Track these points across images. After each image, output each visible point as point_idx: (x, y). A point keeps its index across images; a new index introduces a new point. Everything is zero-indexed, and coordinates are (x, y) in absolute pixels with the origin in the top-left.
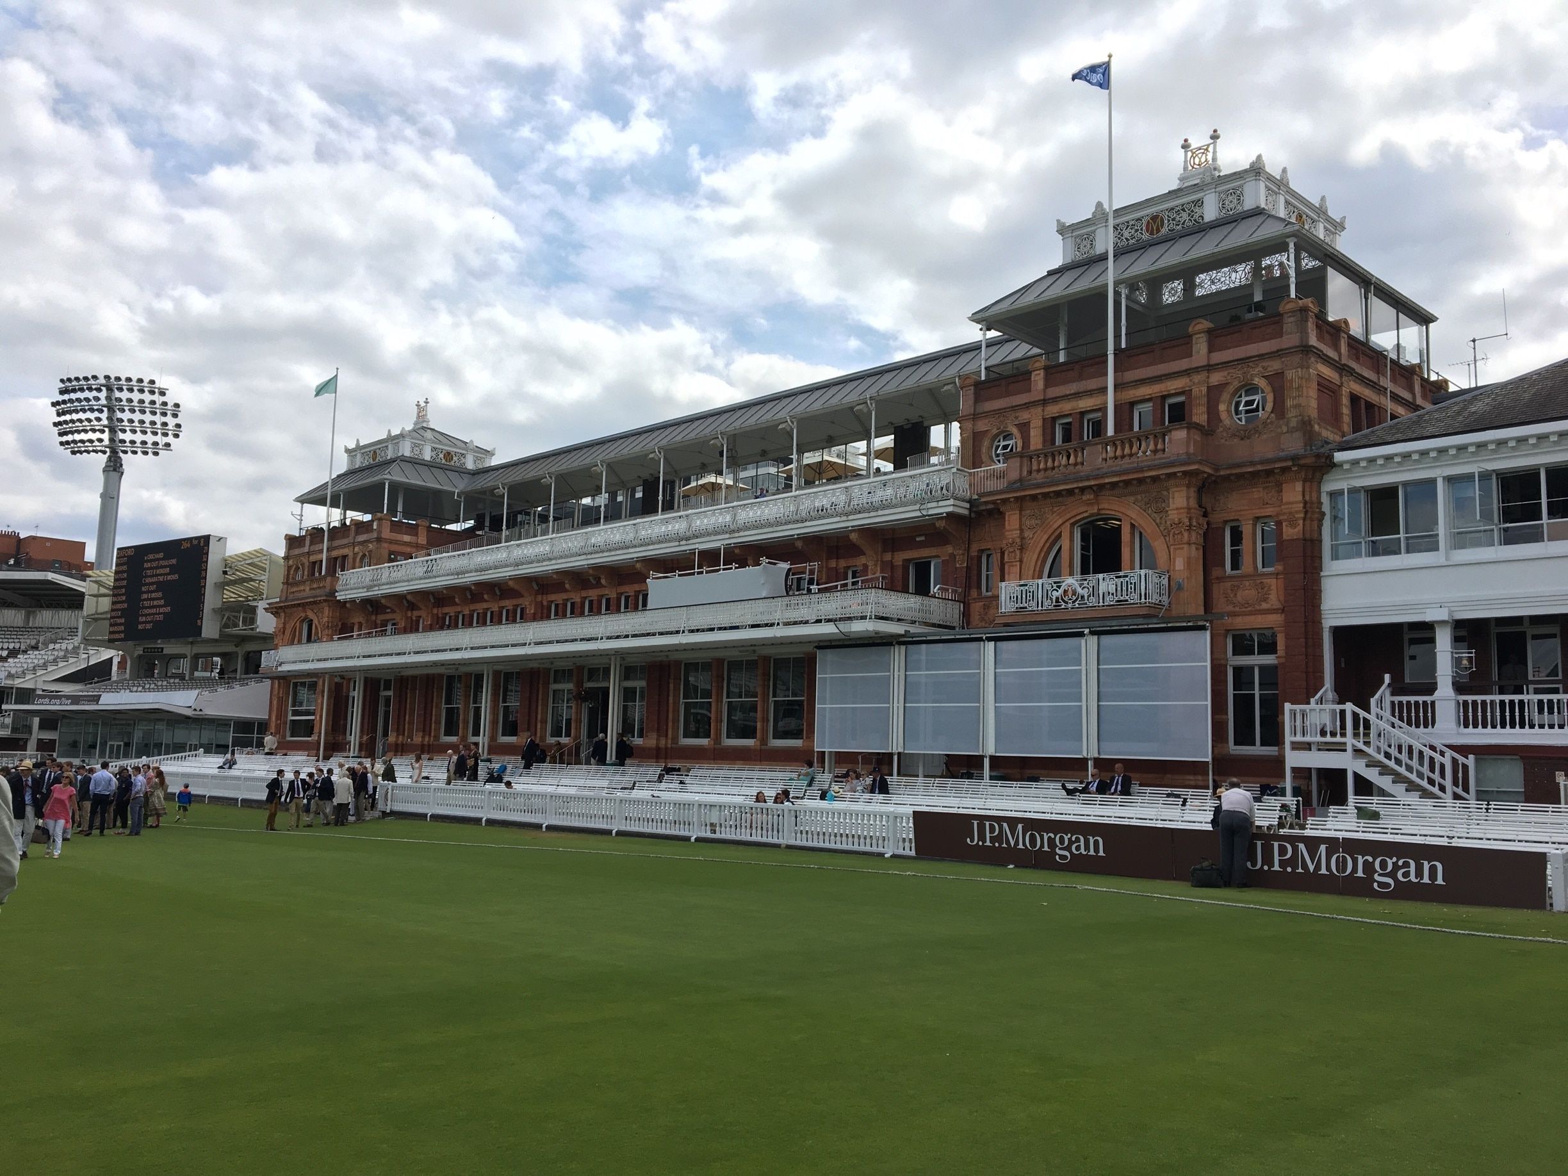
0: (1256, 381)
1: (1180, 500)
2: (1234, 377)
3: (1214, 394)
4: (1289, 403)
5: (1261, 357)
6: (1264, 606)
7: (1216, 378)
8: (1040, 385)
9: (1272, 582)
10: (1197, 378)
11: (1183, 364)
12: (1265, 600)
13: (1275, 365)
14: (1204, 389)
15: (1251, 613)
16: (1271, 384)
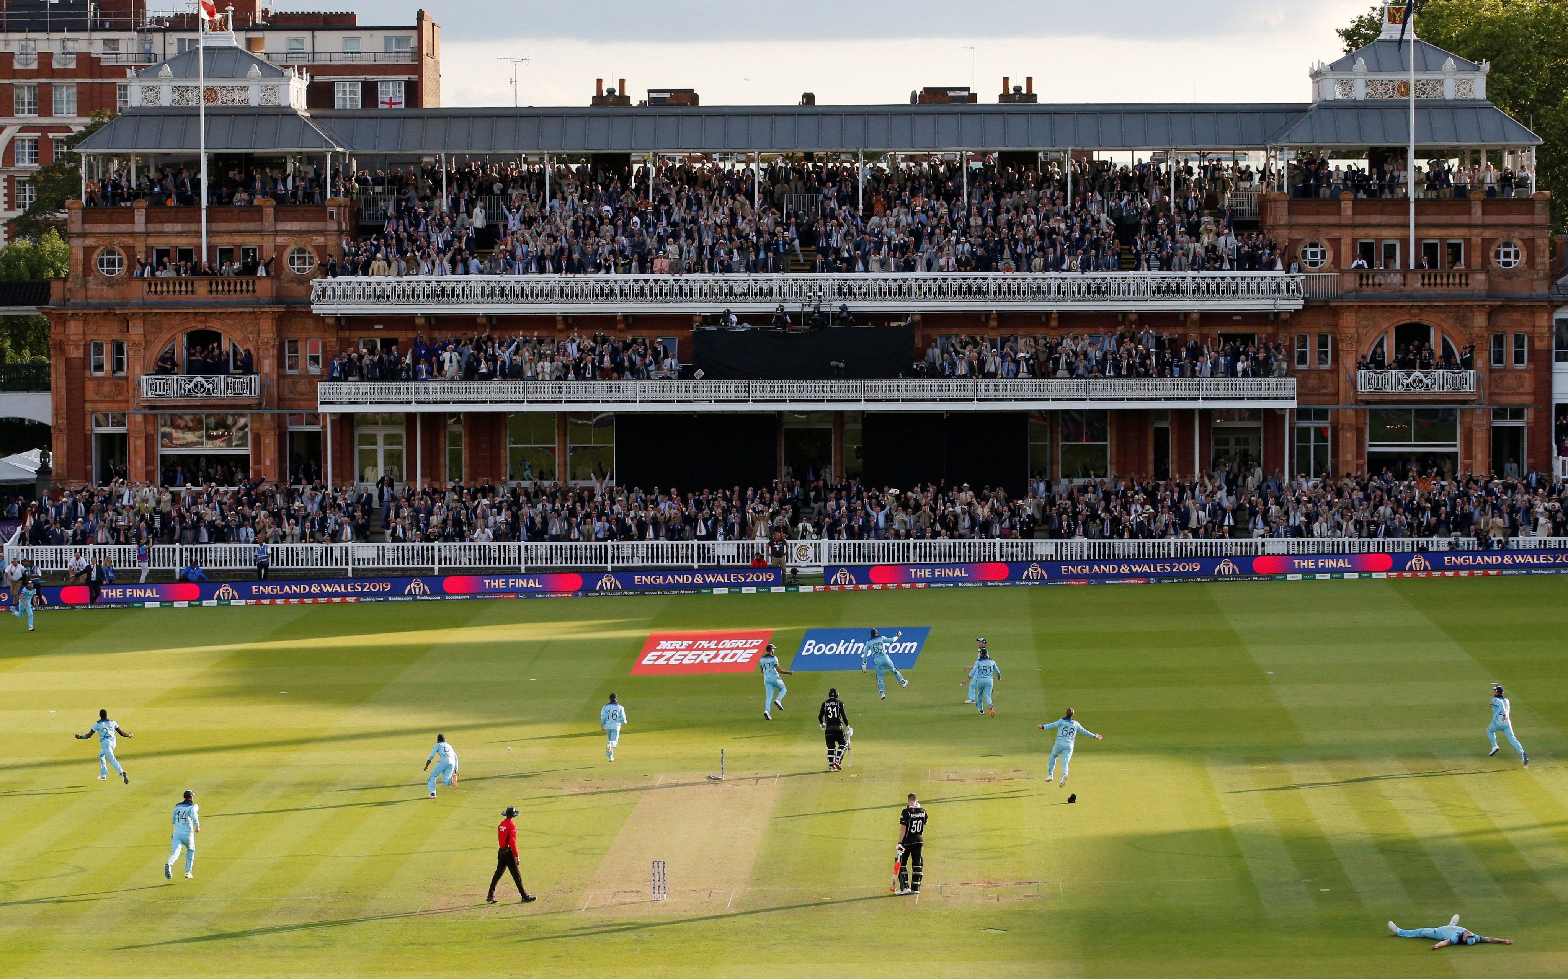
0: (1515, 241)
1: (1480, 320)
2: (1501, 235)
3: (1487, 244)
4: (1538, 260)
5: (1521, 226)
6: (1521, 390)
7: (1488, 234)
8: (1349, 212)
9: (1527, 375)
10: (1475, 231)
11: (1463, 219)
12: (1522, 386)
13: (1528, 234)
14: (1480, 241)
15: (1513, 394)
16: (1525, 245)
